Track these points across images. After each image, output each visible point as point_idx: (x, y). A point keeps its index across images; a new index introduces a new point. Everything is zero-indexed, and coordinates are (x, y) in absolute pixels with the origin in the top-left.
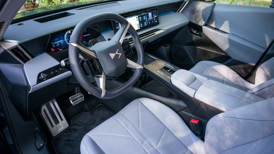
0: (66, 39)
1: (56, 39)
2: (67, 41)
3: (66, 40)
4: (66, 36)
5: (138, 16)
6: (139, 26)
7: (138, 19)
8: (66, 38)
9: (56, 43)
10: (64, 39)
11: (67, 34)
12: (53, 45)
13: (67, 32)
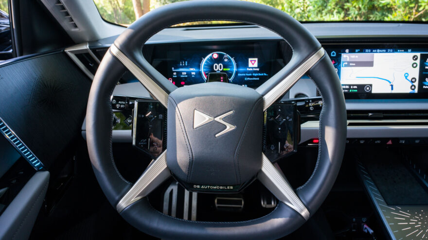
0: (204, 68)
1: (182, 63)
2: (205, 72)
3: (202, 70)
4: (206, 62)
5: (422, 55)
6: (416, 84)
7: (418, 62)
8: (205, 65)
9: (181, 70)
10: (199, 67)
11: (208, 59)
12: (175, 74)
13: (210, 55)
